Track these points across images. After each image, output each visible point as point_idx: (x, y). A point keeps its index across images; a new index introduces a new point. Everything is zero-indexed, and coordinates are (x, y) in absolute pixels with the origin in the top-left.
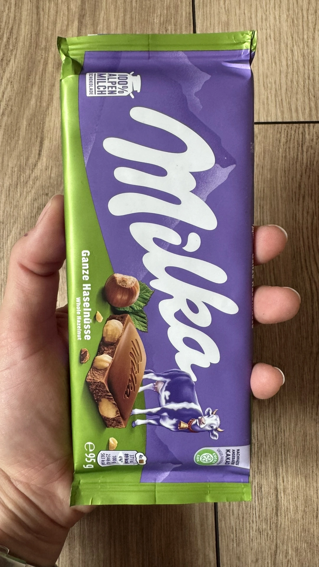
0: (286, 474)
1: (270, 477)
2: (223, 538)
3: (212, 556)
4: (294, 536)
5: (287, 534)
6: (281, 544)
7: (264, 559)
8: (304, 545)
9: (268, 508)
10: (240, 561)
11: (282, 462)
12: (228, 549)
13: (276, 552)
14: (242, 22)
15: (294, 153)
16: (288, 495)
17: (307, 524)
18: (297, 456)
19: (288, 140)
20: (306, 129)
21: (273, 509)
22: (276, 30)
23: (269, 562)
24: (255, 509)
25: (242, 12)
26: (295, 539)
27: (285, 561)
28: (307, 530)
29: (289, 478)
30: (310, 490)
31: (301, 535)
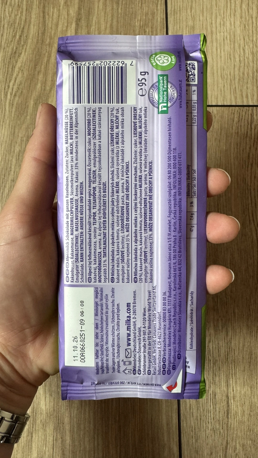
0: (235, 385)
1: (223, 387)
2: (185, 435)
4: (241, 434)
5: (235, 432)
8: (249, 442)
9: (221, 412)
11: (232, 375)
14: (204, 26)
17: (252, 425)
18: (244, 371)
20: (255, 111)
22: (231, 33)
23: (221, 455)
25: (205, 18)
27: (233, 454)
29: (238, 388)
30: (254, 397)
31: (247, 434)
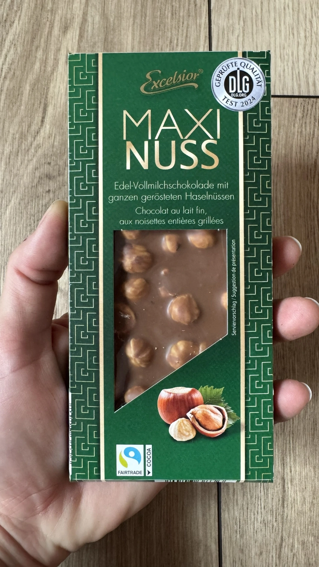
3: (214, 547)
6: (286, 536)
7: (268, 552)
10: (243, 554)
12: (231, 540)
13: (281, 545)
15: (310, 129)
16: (295, 485)
19: (305, 115)
21: (279, 500)
24: (261, 500)
26: (302, 532)
28: (314, 522)
